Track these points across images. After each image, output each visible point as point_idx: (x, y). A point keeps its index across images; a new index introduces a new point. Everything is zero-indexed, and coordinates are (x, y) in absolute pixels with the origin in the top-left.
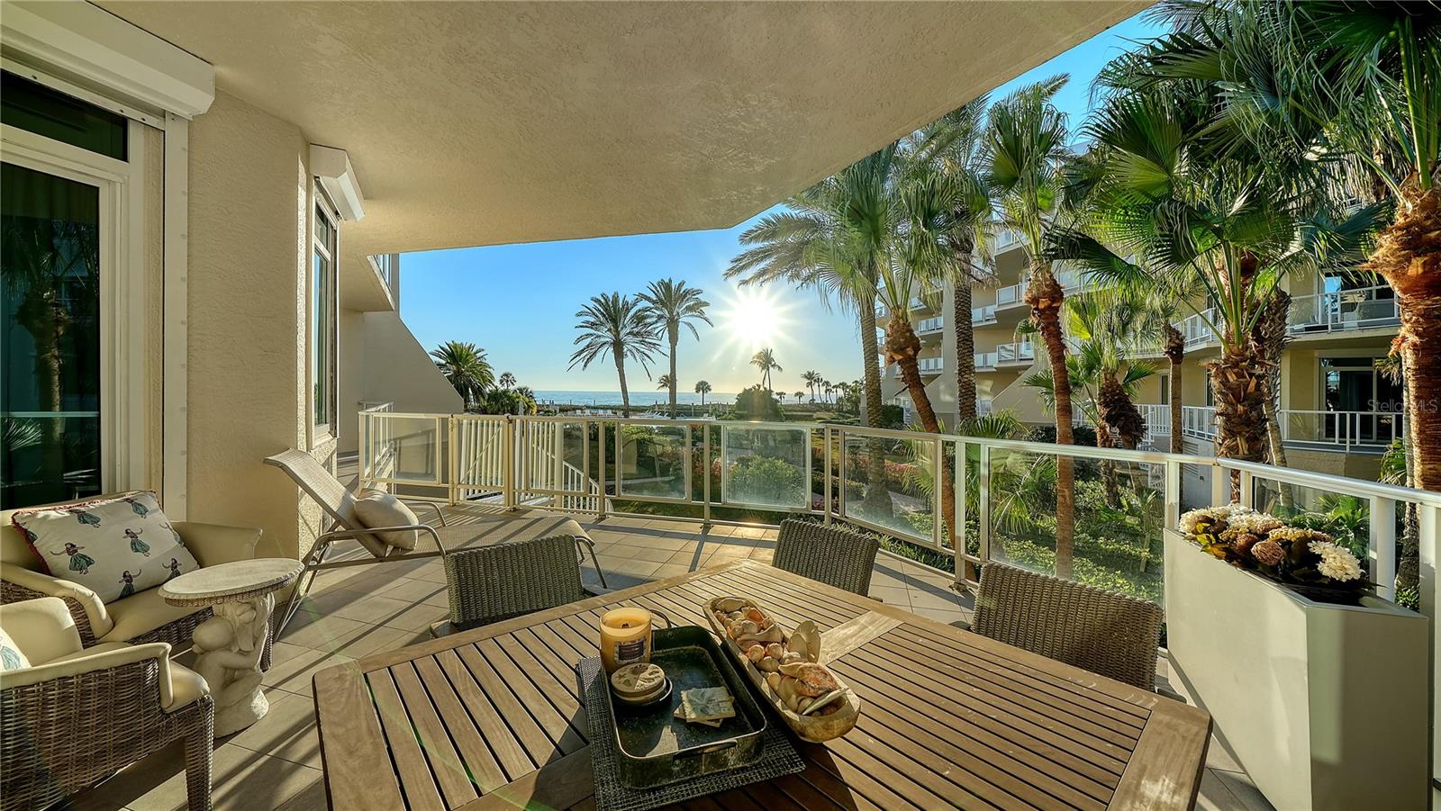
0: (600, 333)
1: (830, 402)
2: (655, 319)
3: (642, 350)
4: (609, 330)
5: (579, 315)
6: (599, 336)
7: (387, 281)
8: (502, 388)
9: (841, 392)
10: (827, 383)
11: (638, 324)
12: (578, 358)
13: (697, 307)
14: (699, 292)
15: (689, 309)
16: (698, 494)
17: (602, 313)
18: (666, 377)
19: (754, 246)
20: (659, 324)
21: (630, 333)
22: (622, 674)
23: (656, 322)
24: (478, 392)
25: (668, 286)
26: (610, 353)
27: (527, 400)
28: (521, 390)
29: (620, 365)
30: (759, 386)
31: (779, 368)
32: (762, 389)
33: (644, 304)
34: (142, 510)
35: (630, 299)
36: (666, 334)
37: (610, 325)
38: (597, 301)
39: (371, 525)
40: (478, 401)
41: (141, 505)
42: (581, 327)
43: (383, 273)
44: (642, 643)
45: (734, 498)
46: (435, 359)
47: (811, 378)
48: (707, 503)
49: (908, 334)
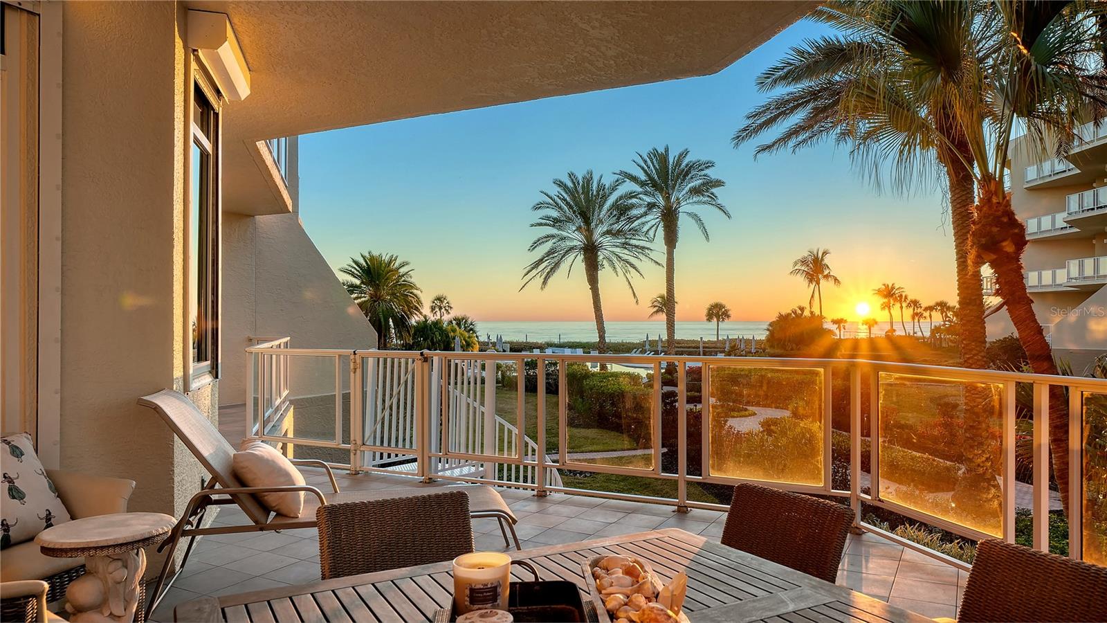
0: (565, 234)
1: (919, 334)
2: (642, 210)
3: (626, 257)
4: (579, 229)
5: (538, 207)
6: (563, 239)
7: (283, 172)
8: (433, 319)
9: (937, 319)
10: (915, 303)
11: (619, 218)
12: (534, 272)
13: (706, 189)
14: (709, 165)
15: (696, 191)
16: (669, 463)
17: (568, 204)
18: (662, 297)
19: (782, 91)
20: (649, 218)
21: (608, 232)
22: (469, 617)
23: (645, 214)
24: (401, 323)
25: (663, 159)
26: (578, 263)
27: (467, 335)
28: (459, 321)
29: (593, 280)
30: (802, 309)
31: (836, 279)
32: (807, 313)
33: (630, 186)
34: (18, 453)
35: (608, 181)
36: (661, 232)
37: (579, 221)
38: (561, 184)
39: (251, 485)
40: (401, 338)
41: (17, 448)
42: (541, 224)
43: (277, 163)
44: (496, 588)
45: (720, 469)
46: (344, 278)
47: (890, 294)
48: (682, 476)
49: (1005, 220)
